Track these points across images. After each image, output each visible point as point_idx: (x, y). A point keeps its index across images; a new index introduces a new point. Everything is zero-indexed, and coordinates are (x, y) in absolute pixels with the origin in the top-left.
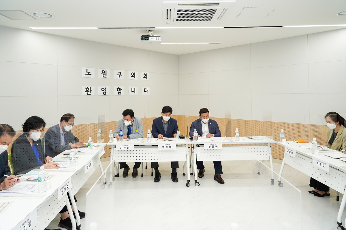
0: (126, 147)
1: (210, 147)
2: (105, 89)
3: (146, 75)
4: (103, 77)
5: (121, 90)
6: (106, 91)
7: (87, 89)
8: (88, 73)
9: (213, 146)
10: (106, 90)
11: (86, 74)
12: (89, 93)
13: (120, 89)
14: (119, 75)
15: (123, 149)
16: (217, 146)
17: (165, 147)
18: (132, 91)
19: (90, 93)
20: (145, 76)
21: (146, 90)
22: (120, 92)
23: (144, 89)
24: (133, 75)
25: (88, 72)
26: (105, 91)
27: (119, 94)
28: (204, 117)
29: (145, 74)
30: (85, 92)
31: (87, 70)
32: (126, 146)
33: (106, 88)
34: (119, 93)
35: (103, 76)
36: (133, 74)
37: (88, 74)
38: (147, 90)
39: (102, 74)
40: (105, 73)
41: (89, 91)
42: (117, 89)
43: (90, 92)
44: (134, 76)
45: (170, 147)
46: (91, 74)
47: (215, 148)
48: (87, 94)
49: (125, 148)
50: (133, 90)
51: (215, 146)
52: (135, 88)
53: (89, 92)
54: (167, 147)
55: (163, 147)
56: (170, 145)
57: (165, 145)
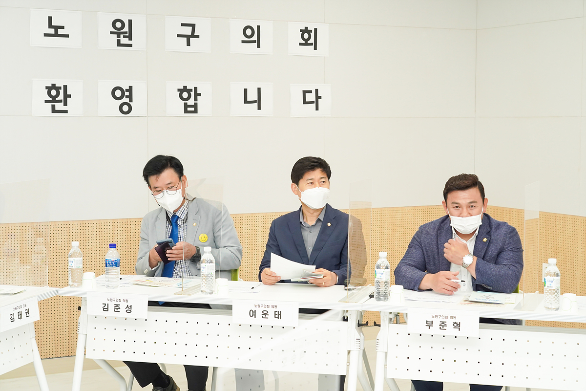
0: (123, 306)
1: (429, 324)
2: (127, 94)
3: (312, 34)
4: (119, 44)
5: (197, 95)
6: (131, 100)
7: (54, 93)
8: (56, 31)
9: (443, 325)
10: (130, 97)
11: (46, 35)
12: (59, 106)
13: (192, 93)
14: (188, 37)
16: (457, 325)
17: (259, 314)
18: (246, 102)
19: (65, 108)
20: (306, 41)
21: (311, 97)
22: (191, 102)
23: (305, 92)
24: (252, 35)
25: (56, 28)
26: (127, 100)
27: (186, 111)
28: (458, 206)
29: (306, 31)
30: (46, 101)
31: (50, 19)
33: (131, 87)
34: (189, 109)
35: (119, 41)
36: (249, 32)
37: (56, 35)
38: (318, 97)
39: (112, 33)
40: (126, 29)
41: (61, 97)
42: (181, 91)
43: (65, 104)
44: (255, 38)
45: (278, 315)
46: (67, 36)
47: (450, 330)
48: (54, 110)
49: (117, 307)
50: (252, 96)
51: (450, 323)
52: (259, 89)
53: (60, 101)
54: (267, 316)
55: (253, 315)
56: (276, 307)
57: (259, 306)
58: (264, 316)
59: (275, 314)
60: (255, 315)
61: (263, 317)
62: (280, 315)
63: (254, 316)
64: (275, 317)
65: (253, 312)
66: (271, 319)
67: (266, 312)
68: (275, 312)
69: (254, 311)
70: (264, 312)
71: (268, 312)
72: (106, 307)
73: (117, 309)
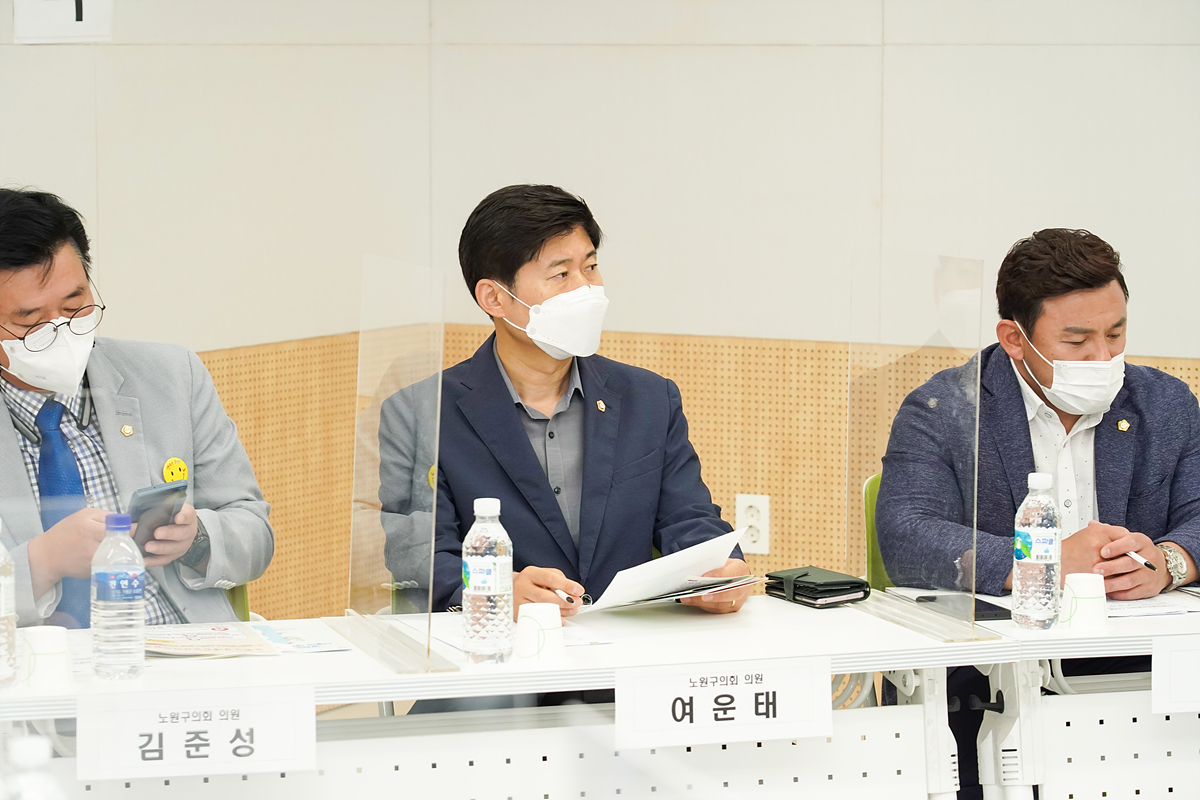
0: (220, 735)
15: (174, 762)
17: (704, 708)
32: (207, 716)
45: (767, 705)
49: (197, 743)
54: (730, 714)
55: (684, 714)
56: (759, 678)
57: (704, 681)
58: (721, 714)
59: (757, 704)
60: (691, 714)
61: (717, 719)
62: (774, 703)
63: (687, 717)
64: (757, 713)
65: (684, 704)
66: (746, 723)
67: (728, 700)
68: (757, 695)
69: (687, 701)
70: (720, 700)
71: (732, 699)
72: (154, 745)
73: (197, 747)
